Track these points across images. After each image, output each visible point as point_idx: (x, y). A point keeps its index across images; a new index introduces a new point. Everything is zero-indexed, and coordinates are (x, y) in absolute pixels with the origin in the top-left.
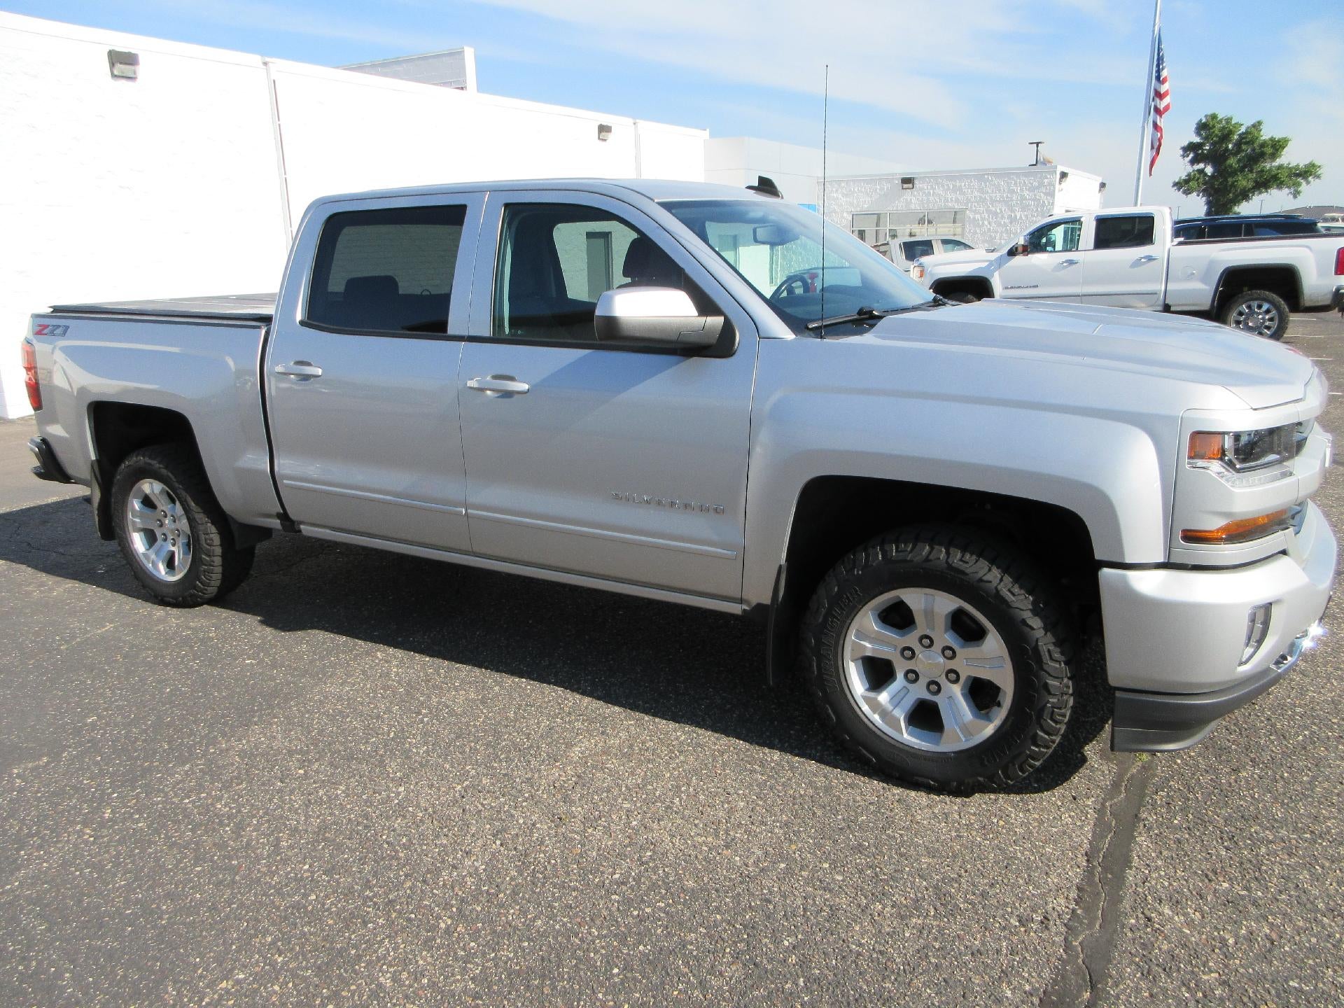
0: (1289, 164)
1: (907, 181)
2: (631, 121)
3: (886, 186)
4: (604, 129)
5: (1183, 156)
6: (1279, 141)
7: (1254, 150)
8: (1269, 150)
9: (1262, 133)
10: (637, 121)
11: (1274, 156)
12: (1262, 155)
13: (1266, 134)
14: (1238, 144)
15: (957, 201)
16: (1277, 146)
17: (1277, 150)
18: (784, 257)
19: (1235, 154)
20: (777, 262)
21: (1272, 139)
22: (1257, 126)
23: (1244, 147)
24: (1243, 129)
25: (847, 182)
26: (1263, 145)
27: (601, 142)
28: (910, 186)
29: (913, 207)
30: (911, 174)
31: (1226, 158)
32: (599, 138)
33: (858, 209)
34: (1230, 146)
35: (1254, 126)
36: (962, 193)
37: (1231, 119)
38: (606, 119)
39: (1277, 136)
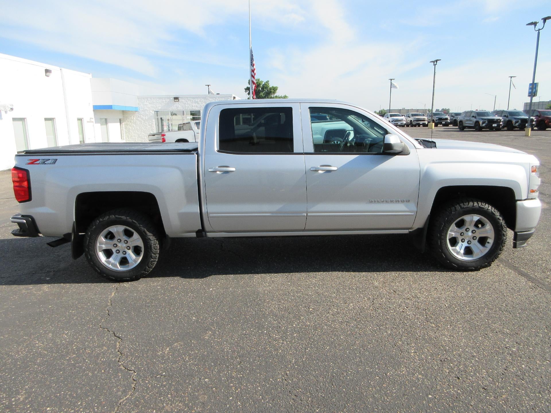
0: (279, 95)
1: (176, 98)
2: (59, 68)
3: (168, 100)
4: (47, 71)
5: (246, 92)
6: (275, 88)
7: (268, 90)
8: (272, 91)
9: (269, 85)
10: (62, 68)
11: (274, 93)
12: (271, 92)
13: (271, 85)
14: (263, 88)
15: (197, 106)
16: (275, 89)
17: (275, 91)
18: (126, 128)
19: (262, 92)
20: (123, 130)
21: (273, 87)
22: (268, 82)
23: (265, 89)
24: (263, 83)
25: (151, 98)
26: (270, 89)
27: (47, 77)
28: (178, 100)
29: (179, 108)
30: (178, 95)
31: (260, 93)
32: (46, 75)
33: (157, 109)
34: (260, 89)
35: (267, 82)
36: (198, 104)
37: (259, 79)
38: (49, 67)
39: (274, 86)
